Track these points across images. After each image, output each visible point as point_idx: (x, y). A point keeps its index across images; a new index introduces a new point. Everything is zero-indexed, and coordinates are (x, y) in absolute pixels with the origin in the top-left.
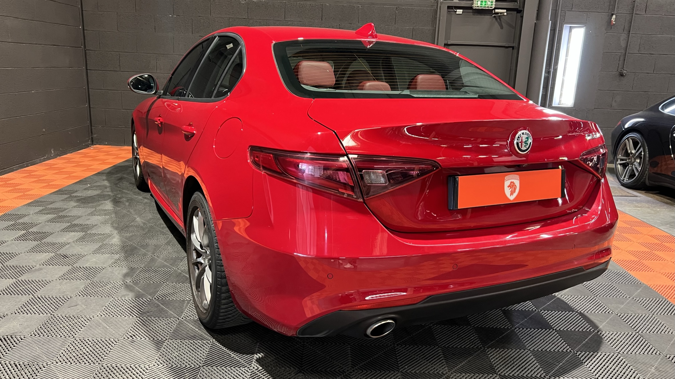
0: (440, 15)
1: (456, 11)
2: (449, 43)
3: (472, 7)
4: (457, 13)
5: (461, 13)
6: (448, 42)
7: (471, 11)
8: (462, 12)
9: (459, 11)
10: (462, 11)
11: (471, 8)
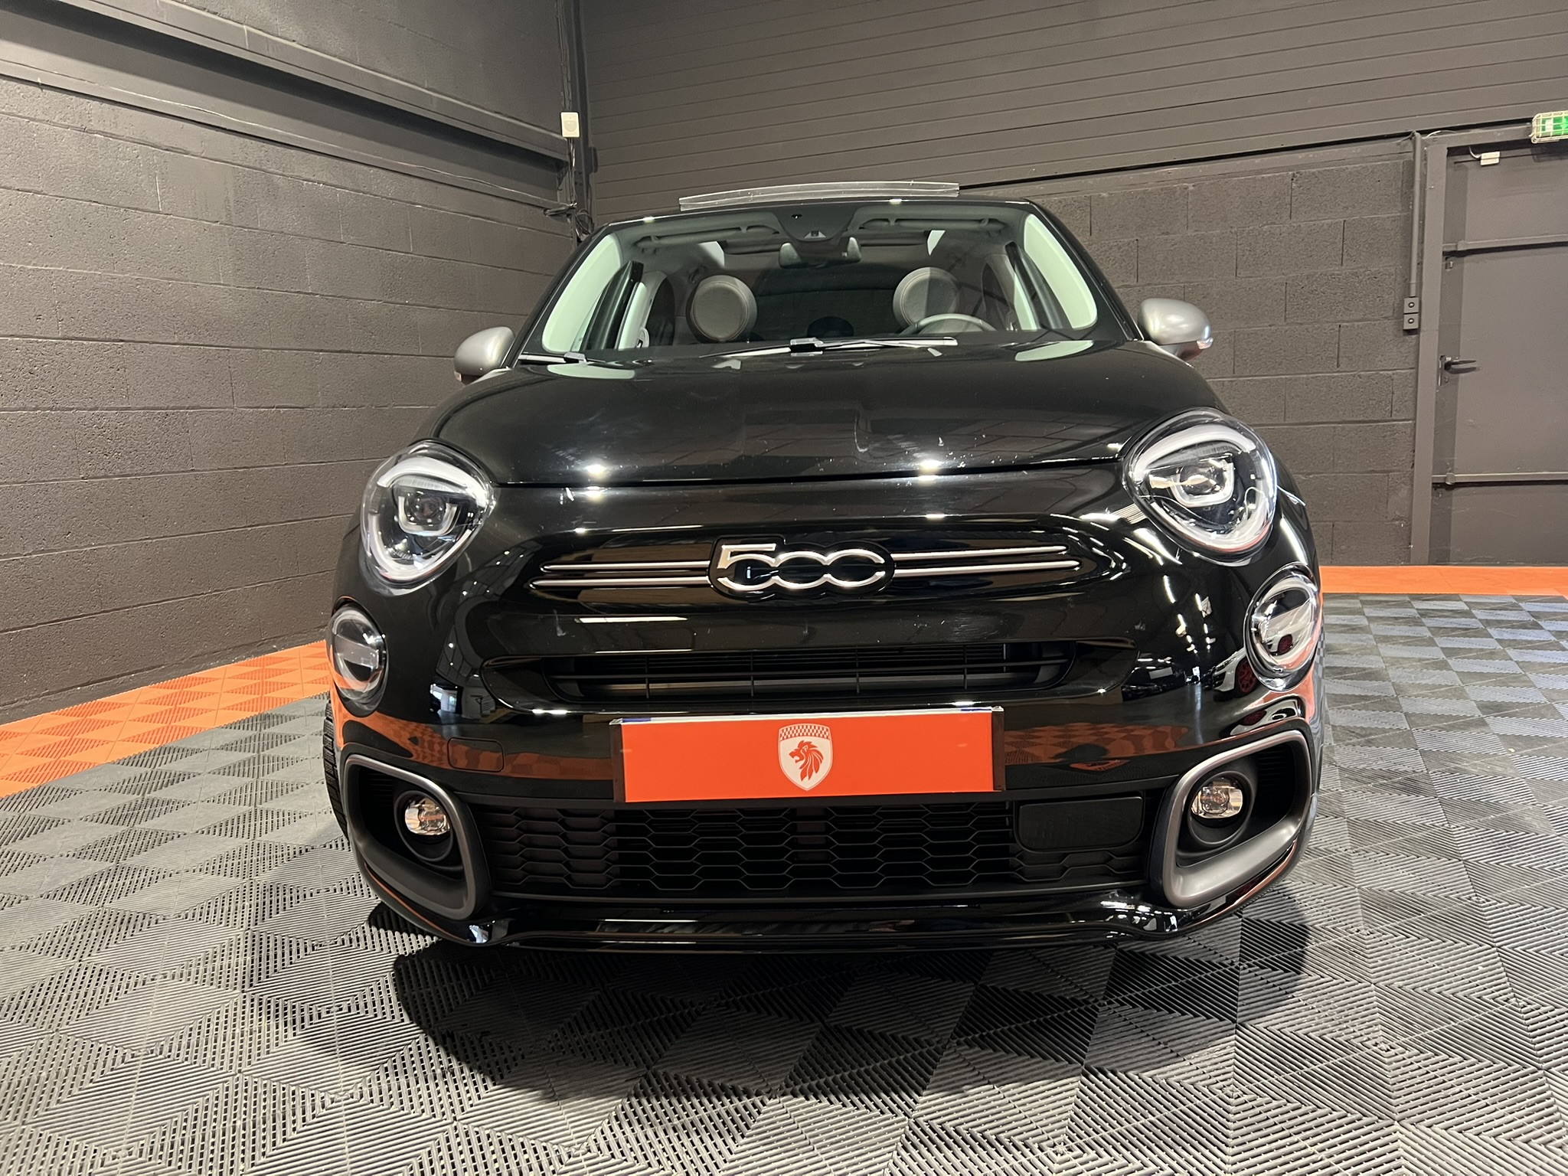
0: (1424, 176)
1: (1480, 159)
2: (1459, 249)
3: (1530, 140)
4: (1483, 163)
5: (1497, 161)
6: (1456, 246)
7: (1528, 151)
8: (1500, 158)
9: (1490, 158)
10: (1497, 154)
11: (1526, 143)
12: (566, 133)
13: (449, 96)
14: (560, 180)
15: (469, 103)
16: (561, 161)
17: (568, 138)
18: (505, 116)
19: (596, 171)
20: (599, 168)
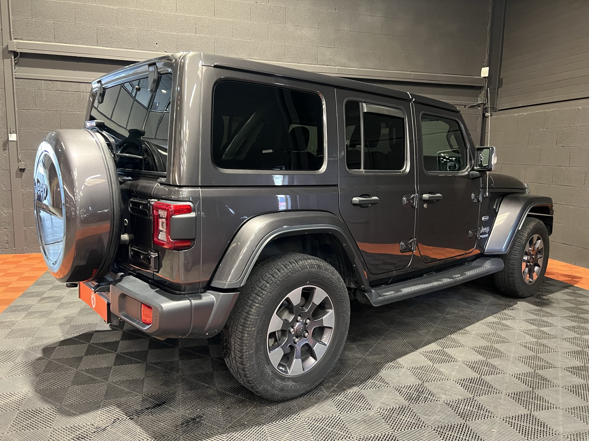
12: (482, 76)
13: (421, 72)
14: (480, 93)
15: (430, 73)
16: (481, 86)
17: (484, 77)
18: (449, 74)
19: (501, 87)
20: (503, 86)
